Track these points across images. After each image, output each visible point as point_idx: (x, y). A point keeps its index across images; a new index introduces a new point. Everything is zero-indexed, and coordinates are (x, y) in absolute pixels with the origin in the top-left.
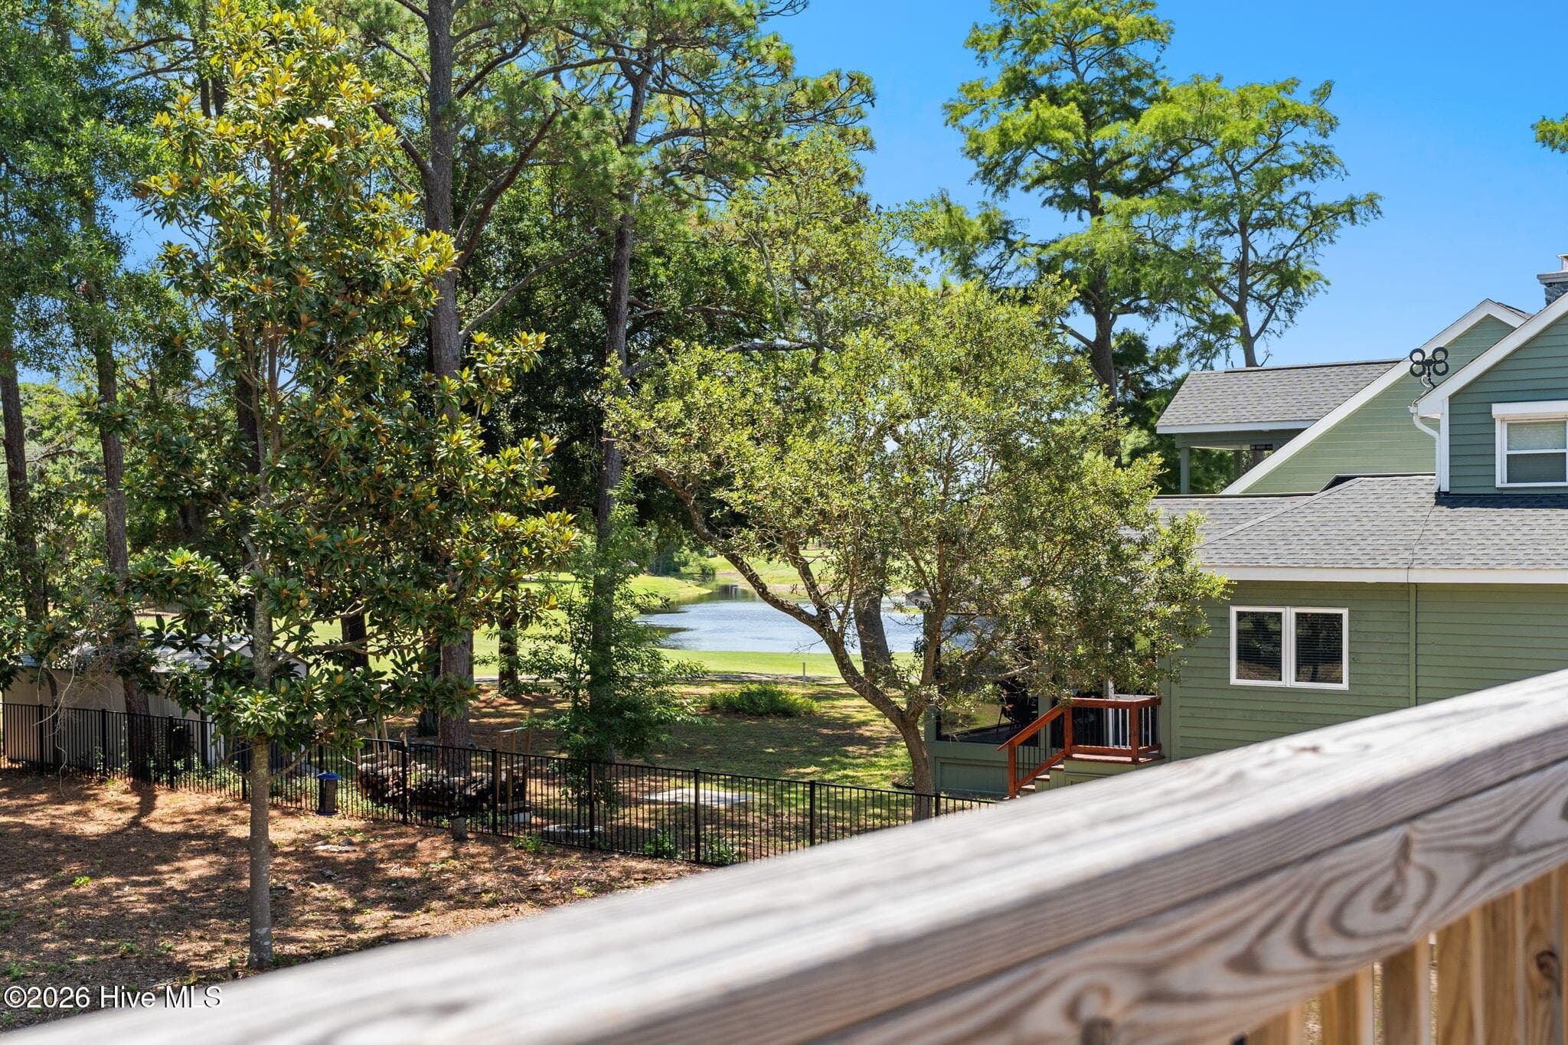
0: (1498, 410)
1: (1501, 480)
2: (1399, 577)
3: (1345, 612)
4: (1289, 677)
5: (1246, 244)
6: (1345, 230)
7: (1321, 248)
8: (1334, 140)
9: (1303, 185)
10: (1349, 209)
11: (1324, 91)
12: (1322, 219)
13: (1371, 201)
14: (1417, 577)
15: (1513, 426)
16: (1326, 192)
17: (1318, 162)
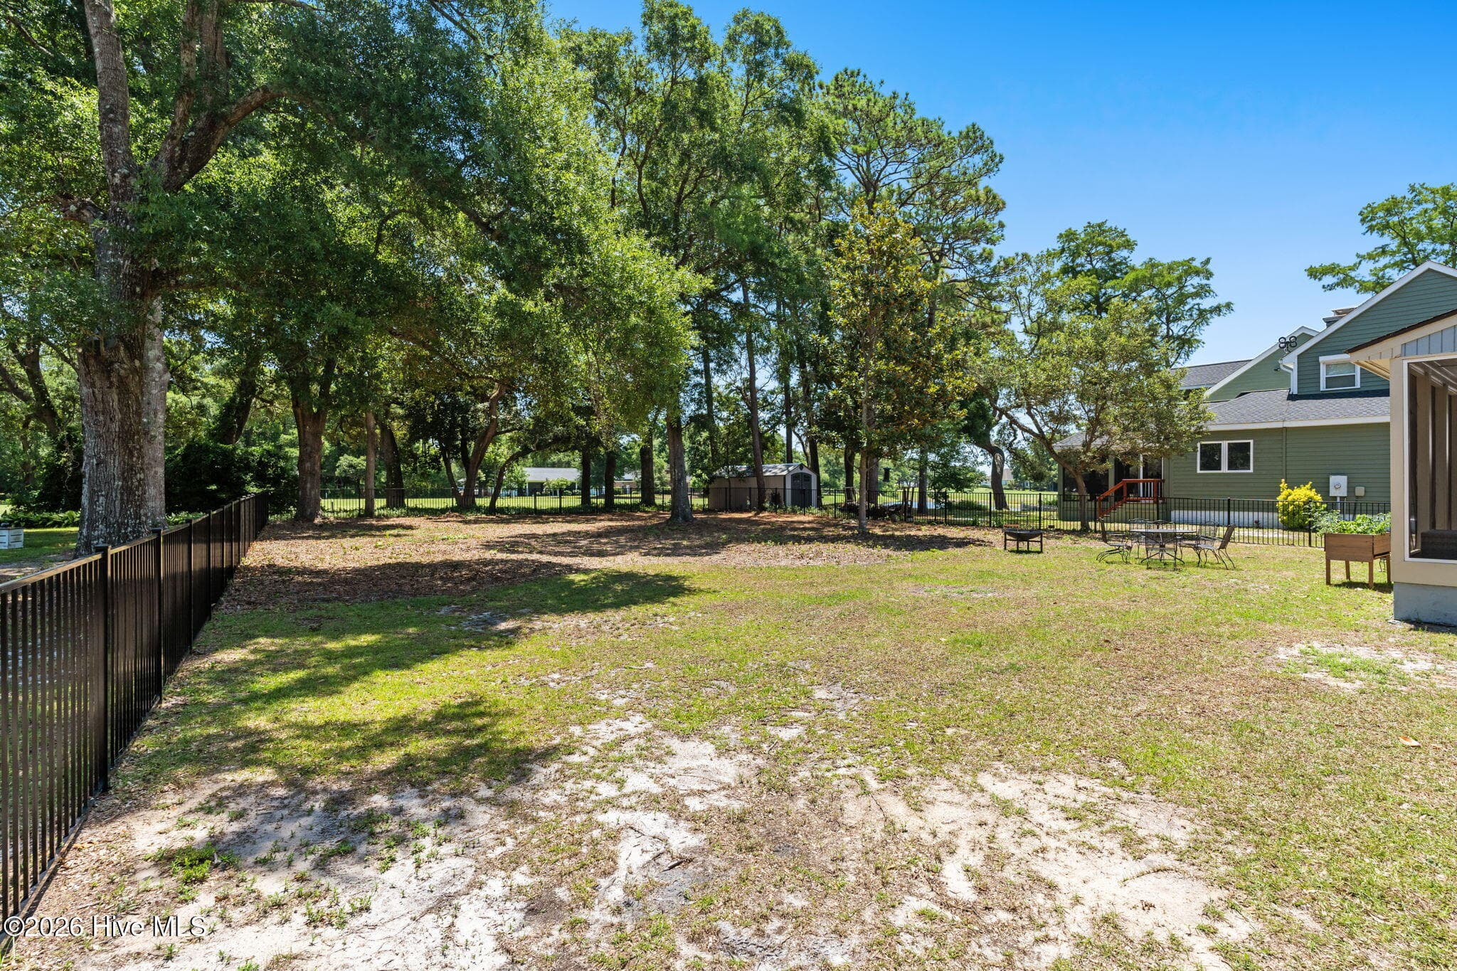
0: (1322, 359)
1: (1323, 387)
2: (1279, 425)
3: (1251, 442)
4: (1225, 469)
5: (1168, 329)
6: (1215, 320)
7: (1205, 327)
8: (1211, 282)
9: (1198, 300)
10: (1217, 310)
11: (1208, 261)
12: (1203, 316)
13: (1228, 306)
14: (1288, 424)
15: (1328, 366)
16: (1207, 303)
17: (1203, 291)
